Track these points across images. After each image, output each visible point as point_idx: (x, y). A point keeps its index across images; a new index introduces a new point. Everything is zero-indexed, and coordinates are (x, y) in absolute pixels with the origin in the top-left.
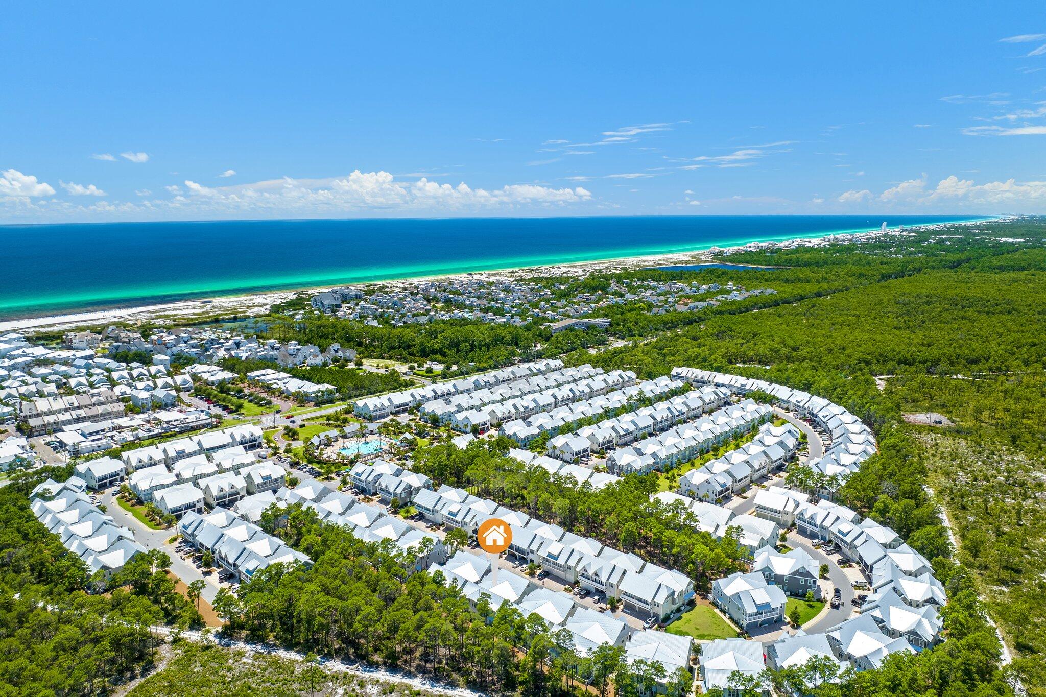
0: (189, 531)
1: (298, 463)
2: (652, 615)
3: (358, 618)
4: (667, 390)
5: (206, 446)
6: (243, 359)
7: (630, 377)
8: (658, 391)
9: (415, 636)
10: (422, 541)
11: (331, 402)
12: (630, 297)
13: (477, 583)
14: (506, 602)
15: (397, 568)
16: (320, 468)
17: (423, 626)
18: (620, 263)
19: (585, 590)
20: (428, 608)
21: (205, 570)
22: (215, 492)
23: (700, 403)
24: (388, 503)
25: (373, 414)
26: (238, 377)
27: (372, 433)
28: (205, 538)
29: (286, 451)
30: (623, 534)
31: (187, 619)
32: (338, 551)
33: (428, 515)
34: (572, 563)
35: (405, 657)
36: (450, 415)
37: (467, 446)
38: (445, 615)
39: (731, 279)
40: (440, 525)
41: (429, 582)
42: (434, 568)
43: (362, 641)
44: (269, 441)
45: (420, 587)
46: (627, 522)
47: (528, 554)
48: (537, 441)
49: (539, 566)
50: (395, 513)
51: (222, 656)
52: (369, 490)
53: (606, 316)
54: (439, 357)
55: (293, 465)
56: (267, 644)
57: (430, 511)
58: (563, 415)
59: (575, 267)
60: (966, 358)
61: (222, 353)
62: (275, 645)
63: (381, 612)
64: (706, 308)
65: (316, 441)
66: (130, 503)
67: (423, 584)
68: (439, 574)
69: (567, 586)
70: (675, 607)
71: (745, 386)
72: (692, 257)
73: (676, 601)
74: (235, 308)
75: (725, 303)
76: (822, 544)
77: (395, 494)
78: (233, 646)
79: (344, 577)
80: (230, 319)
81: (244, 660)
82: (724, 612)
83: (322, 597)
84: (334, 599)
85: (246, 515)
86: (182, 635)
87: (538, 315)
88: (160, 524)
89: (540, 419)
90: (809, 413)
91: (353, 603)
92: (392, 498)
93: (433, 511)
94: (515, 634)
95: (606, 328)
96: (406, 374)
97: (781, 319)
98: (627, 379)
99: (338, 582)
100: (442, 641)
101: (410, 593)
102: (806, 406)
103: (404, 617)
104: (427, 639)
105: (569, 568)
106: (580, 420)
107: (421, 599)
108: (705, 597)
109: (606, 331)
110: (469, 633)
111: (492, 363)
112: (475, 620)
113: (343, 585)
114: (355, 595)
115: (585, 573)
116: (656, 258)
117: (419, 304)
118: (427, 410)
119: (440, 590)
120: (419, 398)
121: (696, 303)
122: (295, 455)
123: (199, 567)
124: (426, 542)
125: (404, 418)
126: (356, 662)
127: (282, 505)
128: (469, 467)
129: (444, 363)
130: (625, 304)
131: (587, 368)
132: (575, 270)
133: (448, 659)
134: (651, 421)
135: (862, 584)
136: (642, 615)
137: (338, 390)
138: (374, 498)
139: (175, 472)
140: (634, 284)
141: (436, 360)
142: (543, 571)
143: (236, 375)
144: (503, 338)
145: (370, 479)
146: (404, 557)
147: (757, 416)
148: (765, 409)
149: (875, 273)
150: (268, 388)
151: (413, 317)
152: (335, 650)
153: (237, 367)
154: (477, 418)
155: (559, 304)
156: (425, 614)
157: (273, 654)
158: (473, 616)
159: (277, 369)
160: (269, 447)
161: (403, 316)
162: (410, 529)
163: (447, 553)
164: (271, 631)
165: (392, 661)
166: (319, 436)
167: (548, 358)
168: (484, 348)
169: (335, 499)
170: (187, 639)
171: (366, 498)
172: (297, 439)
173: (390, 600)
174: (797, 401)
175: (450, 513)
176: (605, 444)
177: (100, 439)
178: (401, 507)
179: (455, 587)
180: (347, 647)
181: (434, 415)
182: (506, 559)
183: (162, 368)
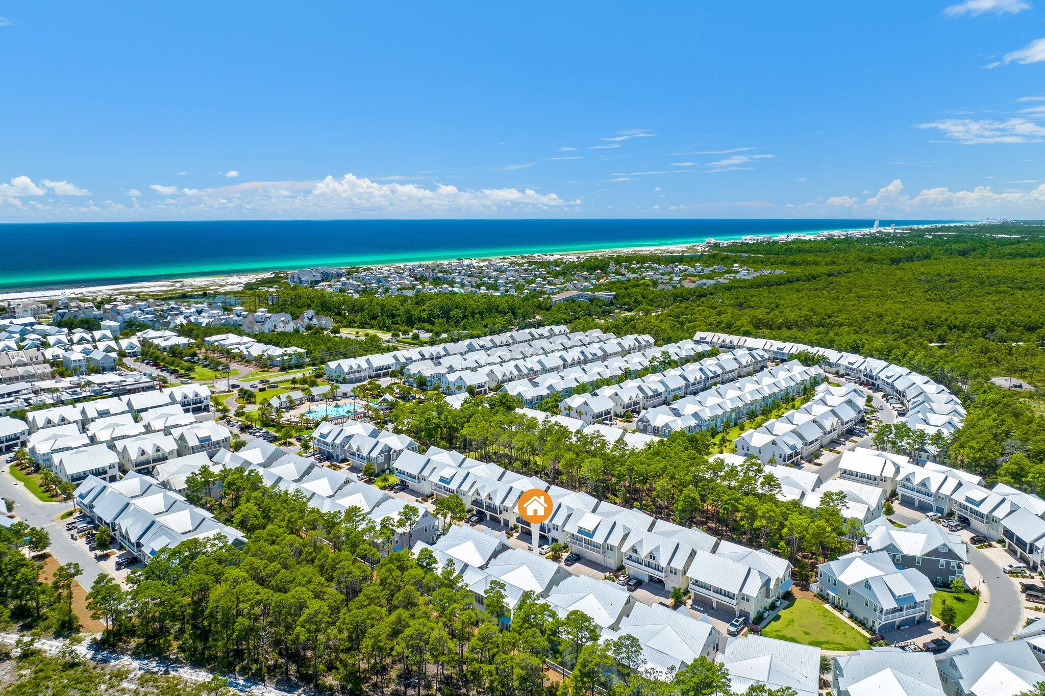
0: (86, 501)
1: (250, 427)
2: (737, 614)
3: (301, 619)
4: (693, 353)
5: (136, 407)
6: (204, 325)
7: (647, 342)
8: (683, 354)
9: (388, 647)
10: (402, 511)
11: (299, 366)
12: (631, 276)
13: (481, 568)
14: (527, 595)
15: (365, 546)
16: (276, 432)
17: (401, 632)
18: (615, 252)
19: (634, 578)
20: (410, 604)
21: (99, 553)
22: (134, 455)
23: (736, 366)
24: (360, 471)
25: (348, 377)
26: (195, 343)
27: (345, 395)
28: (104, 511)
29: (238, 414)
30: (681, 503)
31: (54, 621)
32: (284, 523)
33: (412, 484)
34: (614, 541)
35: (374, 677)
36: (440, 377)
37: (462, 405)
38: (435, 614)
39: (735, 262)
40: (428, 497)
41: (412, 566)
42: (419, 547)
43: (309, 653)
44: (217, 403)
45: (398, 573)
46: (685, 487)
47: (549, 531)
48: (547, 403)
49: (565, 547)
50: (370, 482)
51: (91, 679)
52: (337, 455)
53: (610, 290)
54: (427, 326)
55: (244, 429)
56: (167, 658)
57: (415, 478)
58: (574, 376)
59: (569, 255)
60: (1023, 324)
61: (180, 320)
62: (177, 661)
63: (338, 609)
64: (715, 284)
65: (275, 403)
66: (25, 472)
67: (402, 568)
68: (427, 555)
69: (607, 574)
70: (770, 601)
71: (782, 349)
72: (687, 248)
73: (772, 594)
74: (207, 286)
75: (735, 280)
76: (940, 518)
77: (369, 459)
78: (113, 663)
79: (286, 559)
80: (199, 295)
81: (125, 685)
82: (840, 609)
83: (250, 587)
84: (266, 590)
85: (168, 482)
86: (37, 645)
87: (535, 290)
88: (56, 495)
89: (549, 379)
90: (866, 375)
91: (294, 597)
92: (364, 464)
93: (418, 478)
94: (546, 643)
95: (611, 301)
96: (388, 341)
97: (800, 293)
98: (644, 343)
99: (275, 565)
100: (432, 654)
101: (383, 583)
102: (862, 368)
103: (373, 619)
104: (407, 653)
105: (610, 548)
106: (597, 381)
107: (399, 590)
108: (805, 588)
109: (612, 304)
110: (474, 641)
111: (487, 330)
112: (483, 621)
113: (283, 571)
114: (300, 584)
115: (634, 555)
116: (652, 249)
117: (405, 281)
118: (412, 372)
119: (429, 576)
120: (403, 360)
121: (704, 281)
122: (247, 418)
123: (92, 549)
124: (408, 513)
125: (384, 382)
126: (299, 687)
127: (216, 470)
128: (466, 425)
129: (431, 331)
130: (629, 281)
131: (597, 333)
132: (569, 257)
133: (441, 682)
134: (683, 383)
135: (1019, 570)
136: (724, 613)
137: (308, 353)
138: (342, 465)
139: (90, 433)
140: (634, 266)
141: (423, 329)
142: (571, 553)
143: (192, 341)
144: (498, 306)
145: (338, 441)
146: (376, 532)
147: (807, 378)
148: (814, 371)
149: (885, 257)
150: (227, 353)
151: (398, 290)
152: (268, 668)
153: (195, 332)
154: (472, 379)
155: (556, 281)
156: (405, 614)
157: (173, 673)
158: (480, 616)
159: (240, 334)
160: (218, 411)
161: (387, 290)
162: (386, 498)
163: (437, 530)
164: (176, 638)
165: (354, 684)
166: (279, 398)
167: (550, 324)
168: (477, 316)
169: (289, 462)
170: (45, 651)
171: (332, 465)
172: (254, 403)
173: (352, 592)
174: (850, 363)
175: (442, 479)
176: (631, 406)
177: (12, 401)
178: (377, 475)
179: (451, 573)
180: (287, 663)
181: (421, 376)
182: (518, 538)
183: (108, 333)
